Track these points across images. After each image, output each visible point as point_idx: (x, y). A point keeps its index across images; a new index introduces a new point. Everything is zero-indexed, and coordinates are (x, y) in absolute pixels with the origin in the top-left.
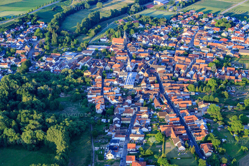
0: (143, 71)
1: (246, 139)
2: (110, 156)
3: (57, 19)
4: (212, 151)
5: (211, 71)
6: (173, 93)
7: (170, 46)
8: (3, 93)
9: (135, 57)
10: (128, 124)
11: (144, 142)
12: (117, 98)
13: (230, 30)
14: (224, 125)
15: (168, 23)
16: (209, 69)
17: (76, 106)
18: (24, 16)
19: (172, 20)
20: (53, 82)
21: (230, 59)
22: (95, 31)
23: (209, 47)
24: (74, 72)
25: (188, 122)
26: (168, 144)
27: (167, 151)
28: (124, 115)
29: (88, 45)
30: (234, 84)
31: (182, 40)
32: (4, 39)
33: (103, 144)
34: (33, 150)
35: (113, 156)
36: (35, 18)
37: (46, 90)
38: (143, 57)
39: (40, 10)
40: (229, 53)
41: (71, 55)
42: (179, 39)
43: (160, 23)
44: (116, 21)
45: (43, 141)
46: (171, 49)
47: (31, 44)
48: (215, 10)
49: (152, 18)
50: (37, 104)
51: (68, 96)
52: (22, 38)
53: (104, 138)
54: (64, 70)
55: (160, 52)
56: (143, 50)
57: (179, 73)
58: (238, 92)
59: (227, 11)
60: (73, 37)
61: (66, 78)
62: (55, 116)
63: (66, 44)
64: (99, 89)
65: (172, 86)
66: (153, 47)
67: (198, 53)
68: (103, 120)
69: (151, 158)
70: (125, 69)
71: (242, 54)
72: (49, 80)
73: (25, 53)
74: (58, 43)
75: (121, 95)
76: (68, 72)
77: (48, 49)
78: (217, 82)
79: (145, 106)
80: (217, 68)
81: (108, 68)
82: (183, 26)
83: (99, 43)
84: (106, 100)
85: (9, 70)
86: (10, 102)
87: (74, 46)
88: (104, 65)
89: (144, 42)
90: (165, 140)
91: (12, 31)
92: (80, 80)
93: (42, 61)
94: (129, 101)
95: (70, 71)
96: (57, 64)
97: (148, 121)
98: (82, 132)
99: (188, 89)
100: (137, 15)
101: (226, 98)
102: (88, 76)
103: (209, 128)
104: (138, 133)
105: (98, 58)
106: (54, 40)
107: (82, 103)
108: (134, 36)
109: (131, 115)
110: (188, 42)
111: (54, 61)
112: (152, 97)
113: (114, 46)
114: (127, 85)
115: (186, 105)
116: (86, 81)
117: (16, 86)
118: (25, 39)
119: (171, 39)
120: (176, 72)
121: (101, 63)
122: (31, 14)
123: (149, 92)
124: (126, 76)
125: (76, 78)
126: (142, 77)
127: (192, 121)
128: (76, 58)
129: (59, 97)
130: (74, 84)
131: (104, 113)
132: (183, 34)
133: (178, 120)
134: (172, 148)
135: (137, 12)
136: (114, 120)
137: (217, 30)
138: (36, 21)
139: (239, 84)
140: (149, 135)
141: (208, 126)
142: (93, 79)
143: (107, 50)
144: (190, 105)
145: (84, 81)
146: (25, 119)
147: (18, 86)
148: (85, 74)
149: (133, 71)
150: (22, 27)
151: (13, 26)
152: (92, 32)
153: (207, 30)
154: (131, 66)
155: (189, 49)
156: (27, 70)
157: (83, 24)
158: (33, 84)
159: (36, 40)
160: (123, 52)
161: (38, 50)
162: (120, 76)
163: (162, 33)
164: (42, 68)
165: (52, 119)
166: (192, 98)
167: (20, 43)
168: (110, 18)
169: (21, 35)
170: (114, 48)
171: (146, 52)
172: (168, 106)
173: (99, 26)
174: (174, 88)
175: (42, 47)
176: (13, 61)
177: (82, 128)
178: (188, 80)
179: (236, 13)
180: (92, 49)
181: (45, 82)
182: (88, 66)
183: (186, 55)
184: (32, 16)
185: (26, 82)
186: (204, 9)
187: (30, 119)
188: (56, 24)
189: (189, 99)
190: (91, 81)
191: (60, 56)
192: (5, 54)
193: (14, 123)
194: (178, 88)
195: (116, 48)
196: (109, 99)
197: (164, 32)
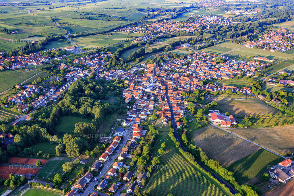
0: (159, 83)
1: (203, 122)
2: (124, 124)
3: (118, 51)
4: (181, 126)
5: (200, 86)
6: (172, 96)
7: (181, 70)
8: (75, 88)
9: (157, 75)
10: (141, 110)
11: (146, 119)
12: (139, 96)
13: (222, 64)
14: (194, 114)
15: (186, 57)
16: (199, 84)
17: (115, 98)
18: (100, 49)
19: (188, 56)
20: (106, 85)
21: (214, 80)
22: (139, 60)
23: (205, 73)
24: (119, 80)
25: (174, 111)
26: (158, 120)
27: (157, 124)
28: (140, 104)
29: (132, 67)
30: (210, 94)
31: (189, 68)
32: (85, 60)
33: (124, 118)
34: (84, 118)
35: (126, 124)
36: (106, 50)
37: (100, 88)
38: (163, 75)
39: (111, 46)
40: (215, 77)
41: (121, 72)
42: (188, 67)
43: (180, 58)
44: (154, 55)
45: (91, 113)
46: (181, 73)
47: (100, 65)
48: (218, 52)
49: (176, 54)
50: (93, 95)
51: (113, 93)
52: (96, 61)
53: (125, 115)
54: (113, 79)
55: (173, 73)
56: (164, 72)
57: (180, 86)
58: (211, 98)
59: (226, 53)
60: (125, 62)
61: (114, 83)
62: (100, 101)
63: (120, 66)
64: (131, 90)
65: (173, 92)
66: (171, 71)
67: (196, 76)
68: (127, 106)
69: (147, 127)
70: (149, 81)
71: (223, 78)
72: (104, 84)
73: (95, 69)
74: (116, 64)
75: (142, 95)
76: (115, 80)
77: (109, 67)
78: (200, 92)
79: (153, 101)
80: (204, 84)
81: (140, 80)
82: (194, 60)
83: (140, 66)
84: (133, 96)
85: (83, 77)
86: (78, 93)
87: (125, 67)
88: (138, 78)
89: (166, 68)
90: (157, 118)
91: (90, 56)
92: (121, 85)
93: (104, 74)
94: (145, 98)
95: (117, 80)
96: (111, 76)
97: (152, 109)
98: (114, 111)
99: (181, 94)
100: (168, 52)
101: (202, 100)
102: (126, 83)
103: (185, 114)
104: (144, 114)
105: (136, 74)
106: (113, 63)
107: (119, 97)
108: (162, 64)
109: (144, 105)
110: (193, 69)
111: (110, 74)
112: (159, 97)
113: (148, 69)
114: (147, 89)
115: (177, 102)
116: (125, 86)
117: (83, 85)
118: (97, 61)
119: (183, 67)
120: (179, 85)
121: (137, 77)
122: (105, 47)
123: (159, 94)
124: (148, 85)
125: (119, 83)
126: (158, 86)
127: (177, 111)
128: (123, 74)
129: (107, 93)
130: (117, 87)
131: (129, 103)
132: (192, 65)
133: (169, 109)
134: (160, 122)
135: (169, 51)
136: (133, 106)
137: (214, 64)
138: (106, 52)
139: (213, 94)
140: (150, 115)
141: (184, 113)
142: (129, 85)
143: (143, 70)
144: (180, 102)
145: (124, 86)
146: (83, 102)
147: (84, 85)
148: (125, 82)
149: (154, 83)
150: (97, 55)
151: (92, 54)
152: (138, 60)
153: (208, 63)
154: (153, 80)
155: (192, 73)
156: (93, 78)
157: (133, 55)
158: (93, 84)
159: (103, 62)
160: (152, 72)
161: (103, 68)
162: (145, 85)
163: (179, 63)
164: (102, 78)
165: (99, 103)
166: (182, 99)
167: (94, 63)
168: (152, 53)
169: (95, 59)
170: (147, 70)
171: (165, 73)
172: (166, 102)
173: (143, 57)
174: (174, 93)
175: (106, 66)
176: (86, 72)
177: (114, 109)
178: (184, 90)
179: (231, 55)
180: (134, 69)
181: (101, 84)
182: (129, 78)
183: (188, 76)
184: (105, 49)
185: (90, 83)
186: (212, 51)
187: (86, 101)
188: (117, 54)
189: (180, 99)
190: (128, 86)
191: (114, 72)
192: (84, 68)
193: (76, 103)
194: (176, 93)
195: (148, 70)
196: (135, 96)
197: (181, 63)
